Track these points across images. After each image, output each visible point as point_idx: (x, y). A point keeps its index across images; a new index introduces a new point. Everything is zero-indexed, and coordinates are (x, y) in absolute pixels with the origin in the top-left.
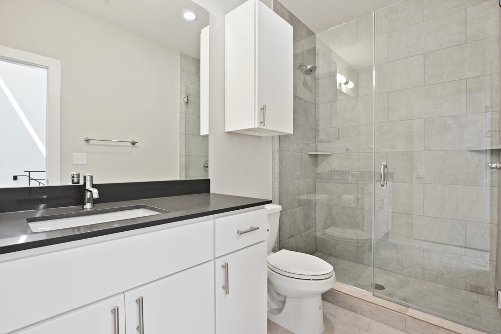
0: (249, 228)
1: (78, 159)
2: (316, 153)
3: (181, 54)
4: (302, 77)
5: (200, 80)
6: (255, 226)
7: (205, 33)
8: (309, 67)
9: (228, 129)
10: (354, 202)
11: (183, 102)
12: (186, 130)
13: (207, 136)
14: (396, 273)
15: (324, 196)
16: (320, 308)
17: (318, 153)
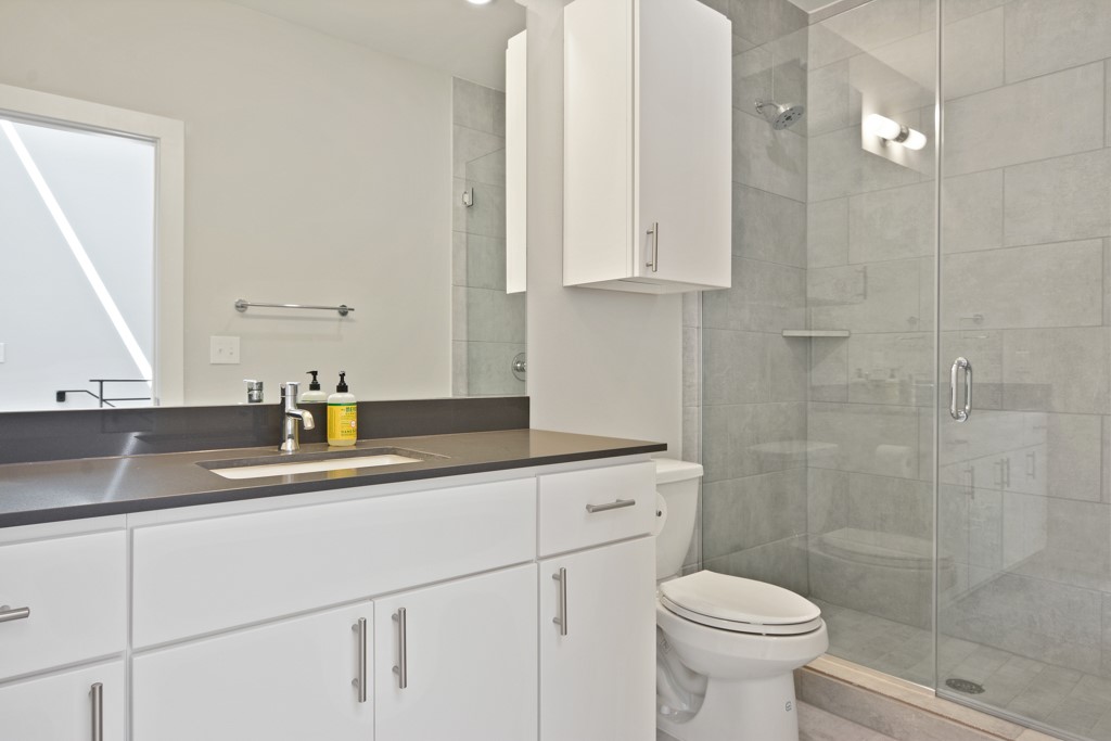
0: (613, 501)
1: (220, 350)
2: (807, 334)
3: (457, 81)
4: (767, 134)
5: (504, 148)
6: (626, 499)
7: (517, 46)
8: (782, 109)
9: (570, 281)
10: (908, 464)
11: (460, 204)
12: (467, 277)
13: (522, 295)
14: (1025, 657)
15: (828, 446)
16: (788, 708)
17: (813, 334)
